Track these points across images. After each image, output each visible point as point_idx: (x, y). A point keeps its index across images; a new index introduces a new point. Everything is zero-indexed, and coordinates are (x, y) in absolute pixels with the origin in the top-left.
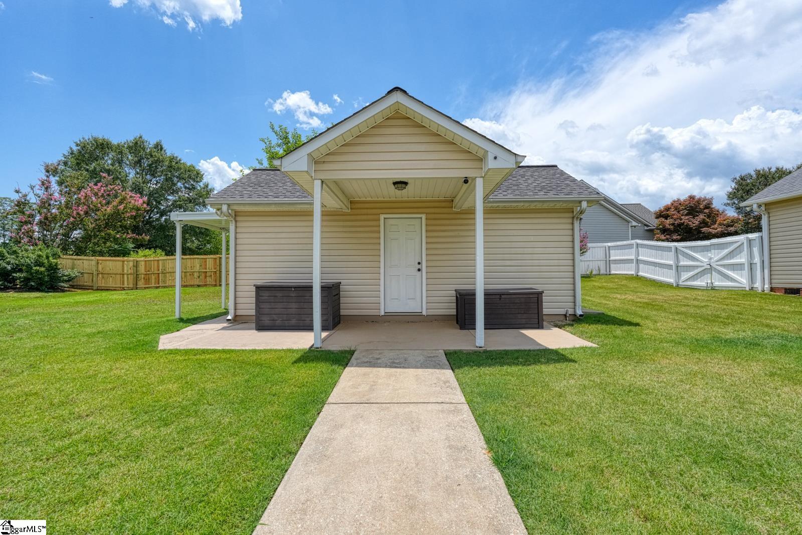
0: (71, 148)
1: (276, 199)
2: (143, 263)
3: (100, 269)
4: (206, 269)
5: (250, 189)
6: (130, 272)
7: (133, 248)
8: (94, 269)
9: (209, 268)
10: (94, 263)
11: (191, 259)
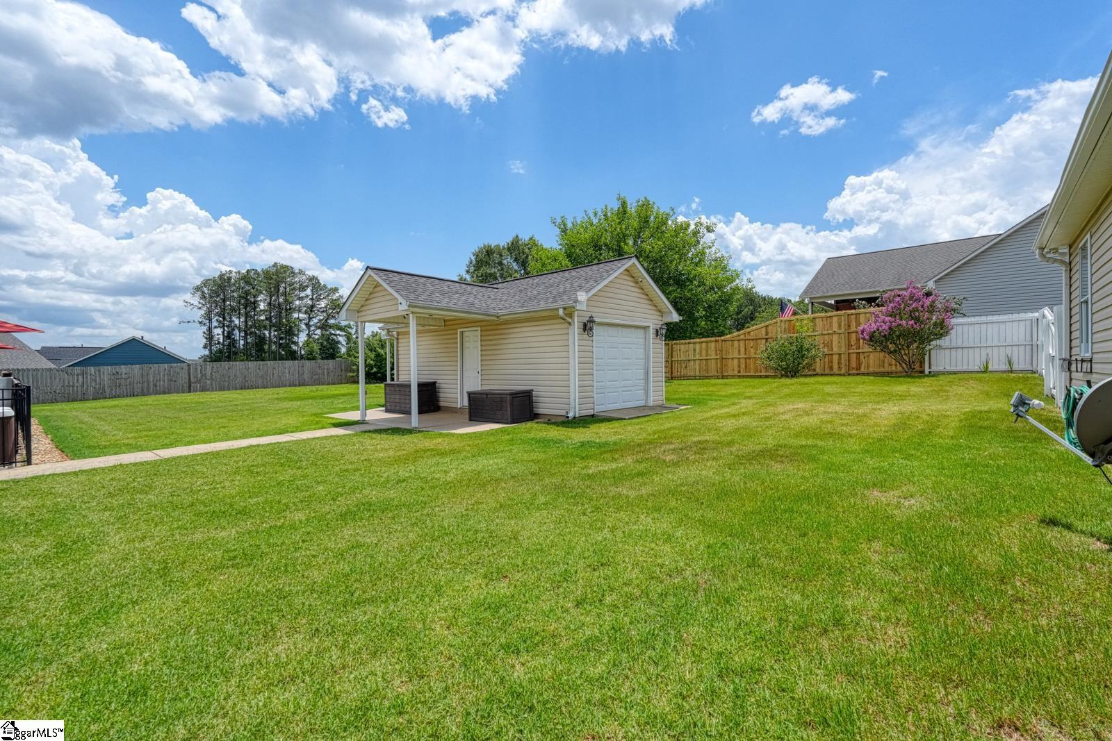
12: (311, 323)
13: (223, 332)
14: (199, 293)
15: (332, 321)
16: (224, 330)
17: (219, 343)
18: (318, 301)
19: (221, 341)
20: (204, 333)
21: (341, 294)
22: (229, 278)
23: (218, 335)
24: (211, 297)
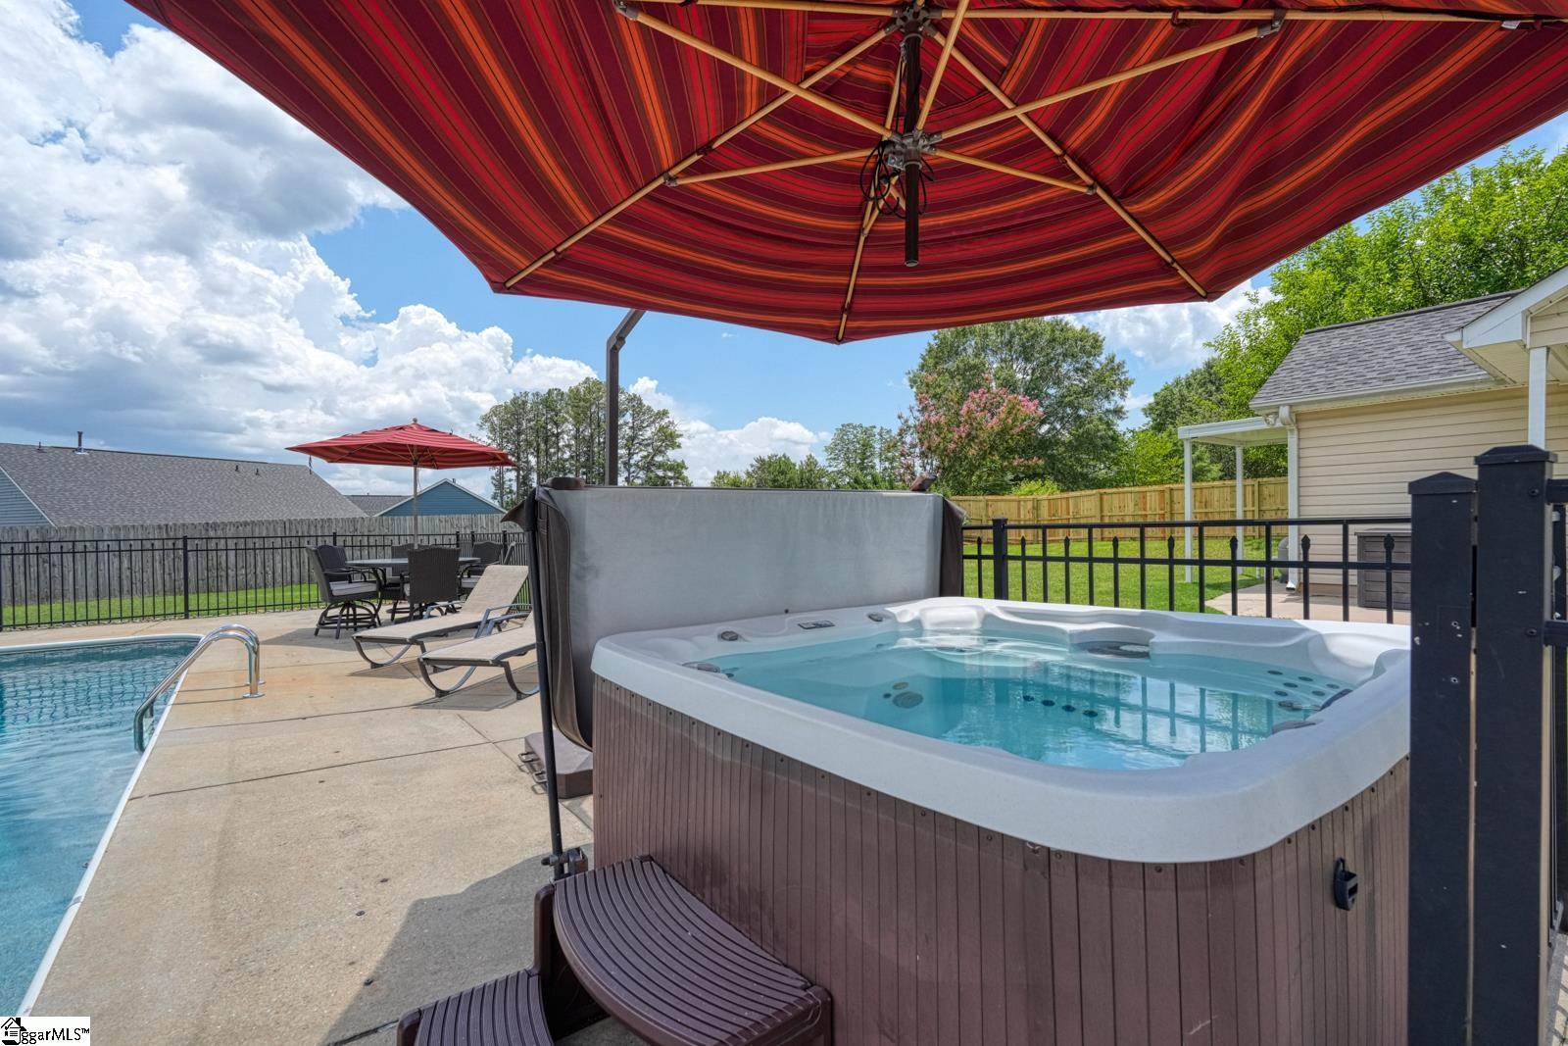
0: (929, 344)
1: (1390, 384)
2: (1046, 503)
3: (990, 514)
4: (1145, 510)
5: (1322, 371)
6: (1028, 517)
7: (1011, 480)
8: (983, 514)
9: (1151, 509)
10: (982, 505)
11: (1119, 493)
12: (632, 462)
13: (518, 477)
14: (488, 424)
15: (659, 459)
16: (519, 474)
17: (511, 492)
18: (640, 430)
19: (514, 488)
20: (493, 478)
21: (671, 420)
22: (525, 403)
23: (510, 480)
24: (502, 430)
